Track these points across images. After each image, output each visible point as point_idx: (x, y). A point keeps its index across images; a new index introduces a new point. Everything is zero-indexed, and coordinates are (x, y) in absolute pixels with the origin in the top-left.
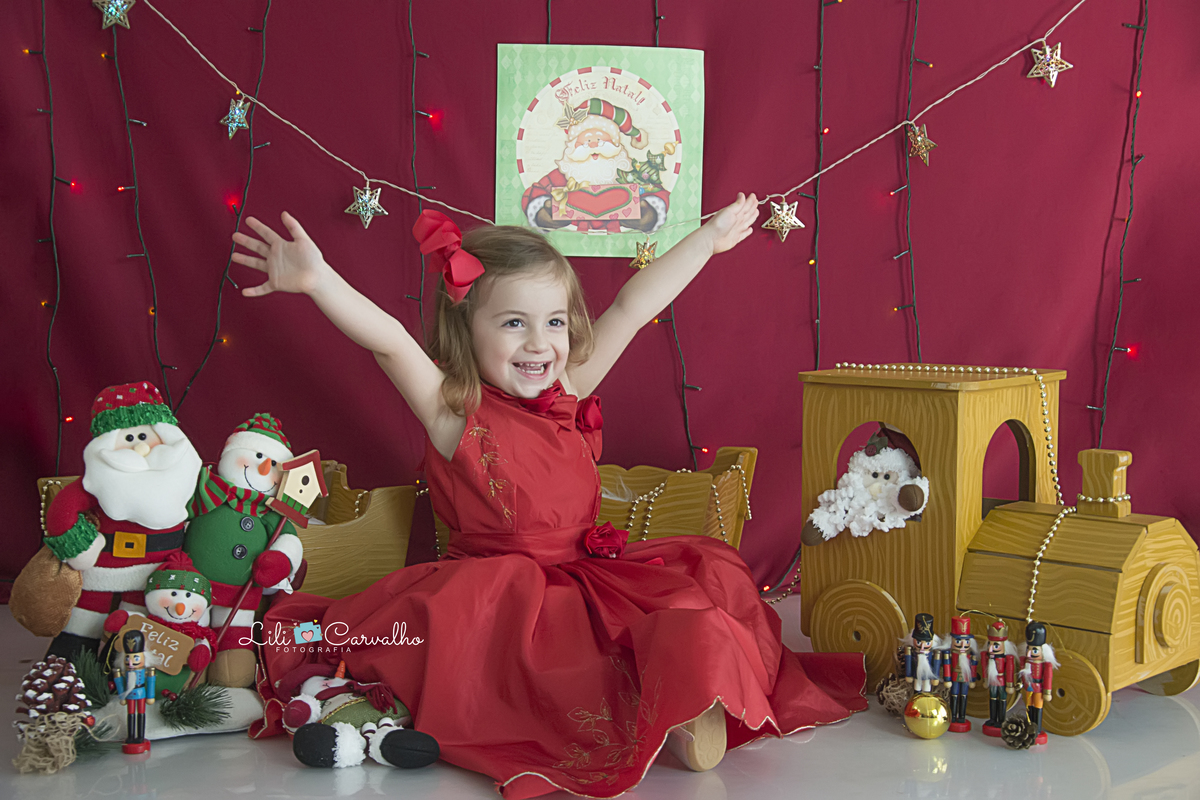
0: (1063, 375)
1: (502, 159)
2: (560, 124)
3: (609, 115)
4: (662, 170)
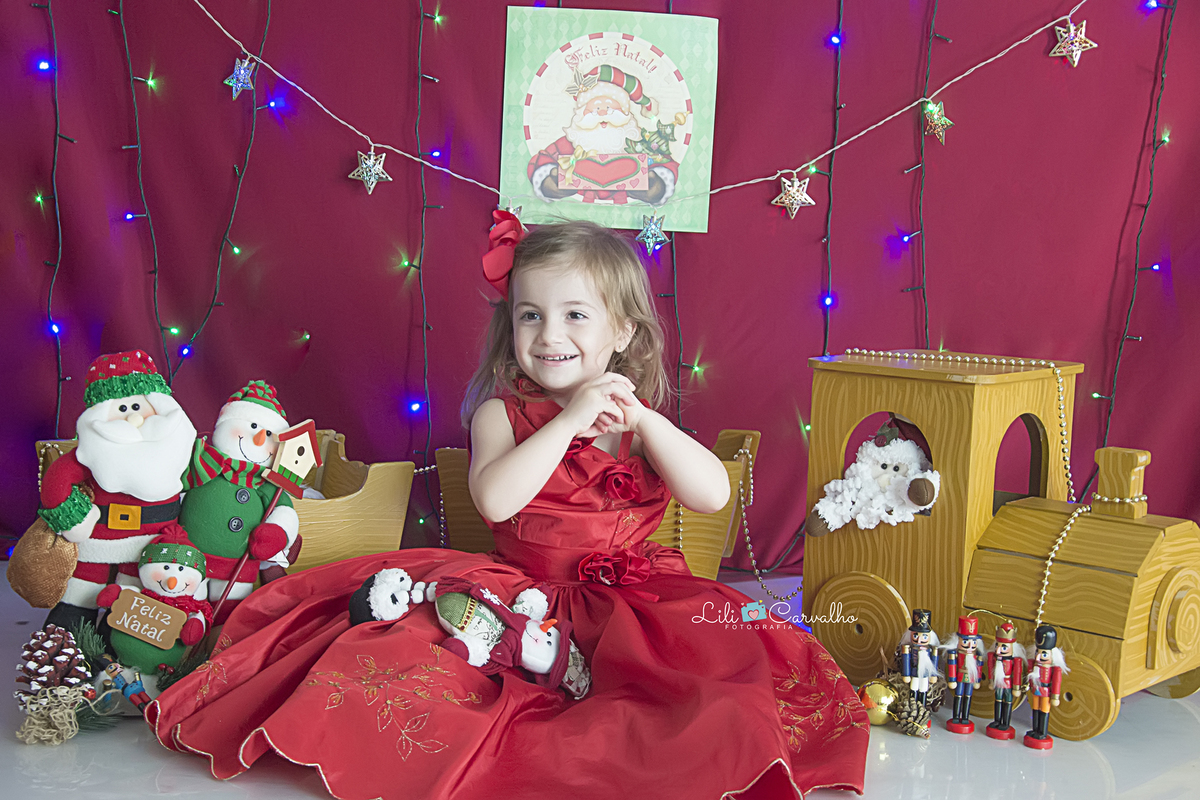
1: (509, 125)
2: (569, 90)
3: (619, 82)
4: (672, 140)
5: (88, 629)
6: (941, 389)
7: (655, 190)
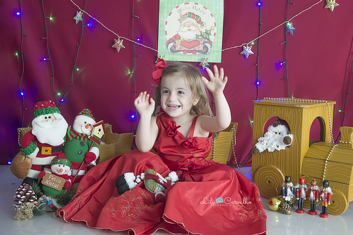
2: (179, 20)
4: (210, 35)
5: (35, 185)
6: (293, 109)
7: (205, 50)
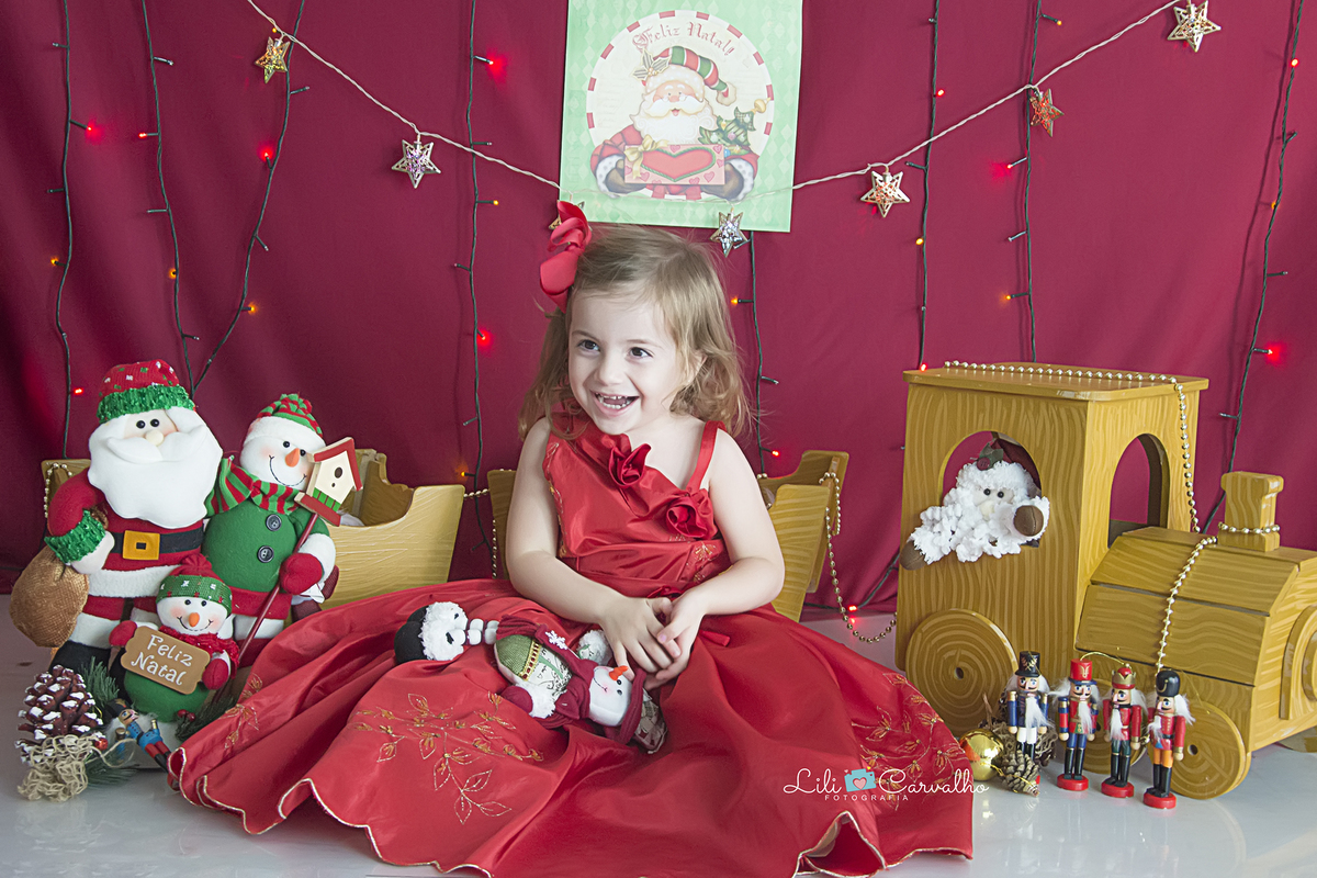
0: (1204, 384)
2: (637, 74)
3: (693, 65)
4: (751, 130)
5: (98, 671)
6: (1051, 406)
7: (732, 184)
